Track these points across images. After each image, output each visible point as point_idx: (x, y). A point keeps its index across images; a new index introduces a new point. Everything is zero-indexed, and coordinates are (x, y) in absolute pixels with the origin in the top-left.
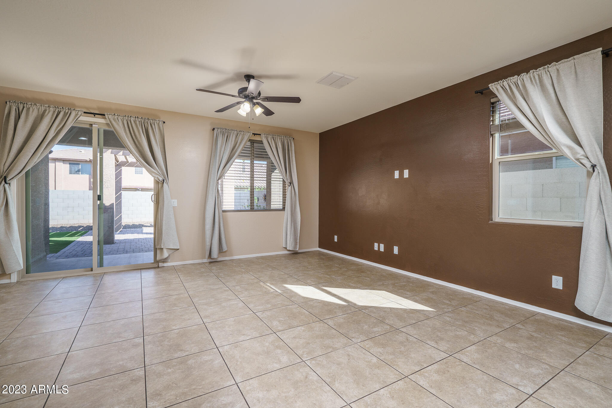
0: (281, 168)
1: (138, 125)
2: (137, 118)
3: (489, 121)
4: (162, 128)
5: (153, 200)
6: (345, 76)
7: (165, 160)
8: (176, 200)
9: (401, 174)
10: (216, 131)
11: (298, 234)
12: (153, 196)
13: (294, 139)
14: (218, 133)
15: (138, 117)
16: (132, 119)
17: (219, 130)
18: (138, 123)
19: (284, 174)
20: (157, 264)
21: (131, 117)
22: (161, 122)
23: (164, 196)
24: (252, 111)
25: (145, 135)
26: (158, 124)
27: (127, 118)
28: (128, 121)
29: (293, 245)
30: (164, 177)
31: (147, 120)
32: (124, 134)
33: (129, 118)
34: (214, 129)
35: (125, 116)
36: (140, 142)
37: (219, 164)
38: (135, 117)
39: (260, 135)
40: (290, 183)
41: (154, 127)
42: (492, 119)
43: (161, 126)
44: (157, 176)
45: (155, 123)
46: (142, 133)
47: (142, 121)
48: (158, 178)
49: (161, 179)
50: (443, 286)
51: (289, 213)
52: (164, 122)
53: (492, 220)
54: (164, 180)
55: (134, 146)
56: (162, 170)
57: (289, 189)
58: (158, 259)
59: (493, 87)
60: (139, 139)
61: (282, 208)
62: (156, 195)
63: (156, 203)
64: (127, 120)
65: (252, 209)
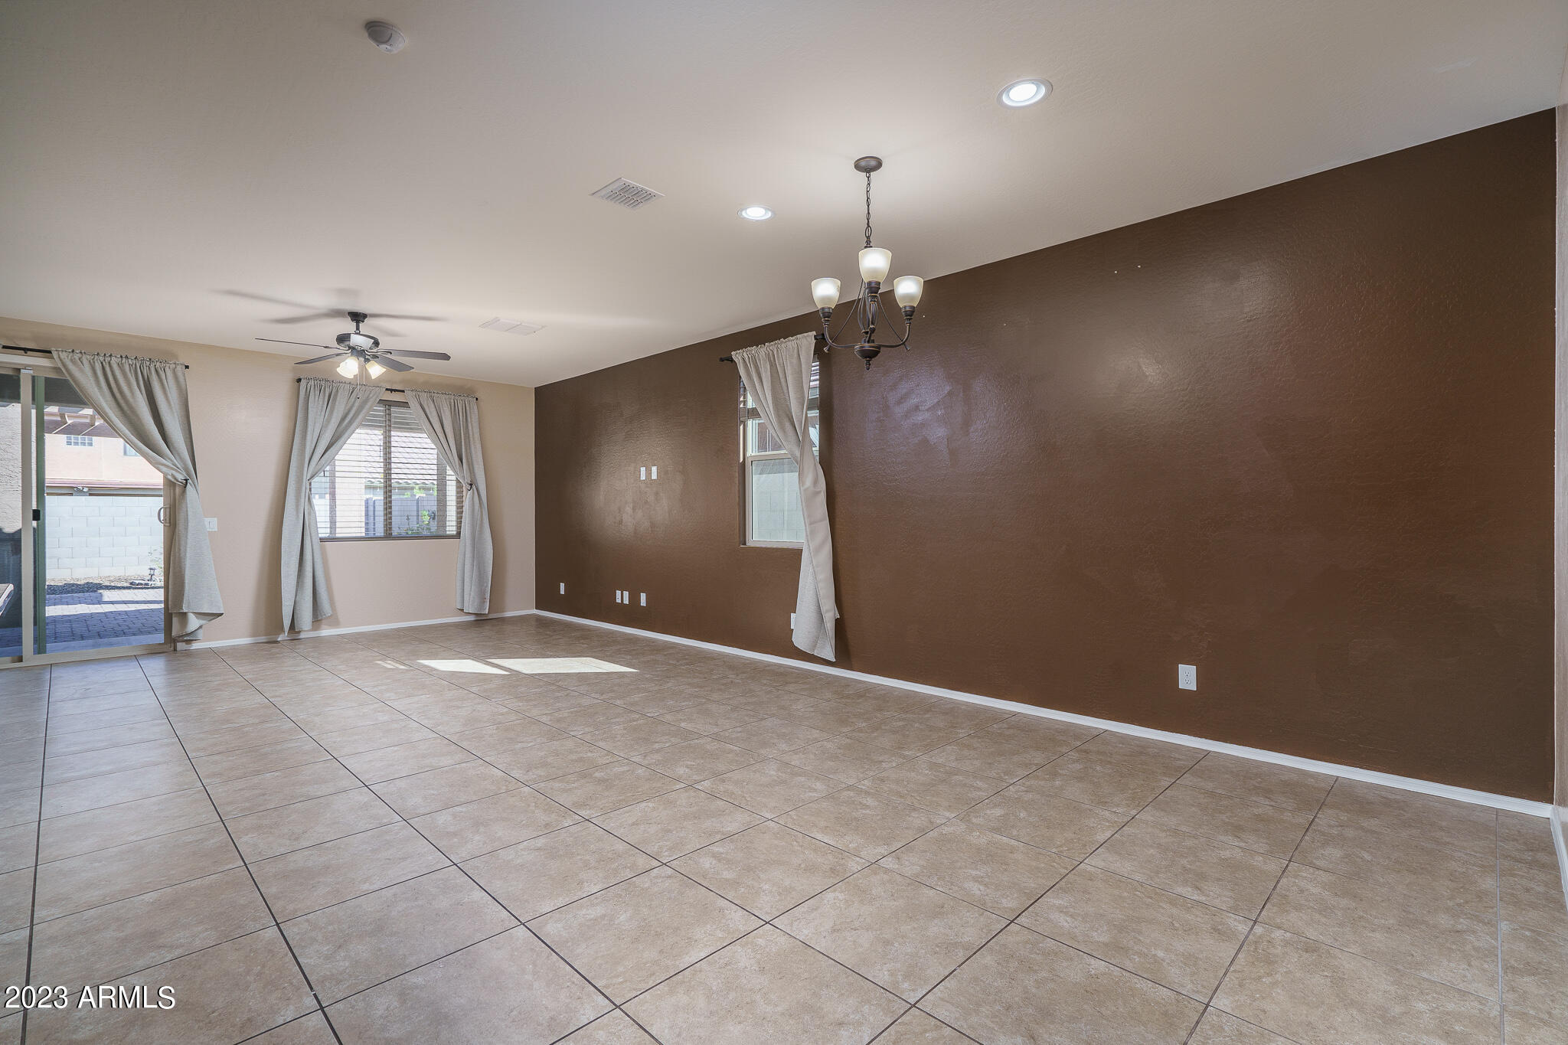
0: (450, 455)
1: (128, 372)
2: (124, 359)
3: (737, 402)
4: (181, 379)
5: (162, 518)
6: (523, 324)
7: (188, 440)
8: (216, 519)
9: (649, 473)
10: (303, 383)
11: (487, 583)
12: (162, 510)
13: (477, 399)
14: (309, 388)
15: (127, 357)
16: (114, 361)
17: (312, 383)
18: (127, 367)
19: (458, 466)
20: (172, 645)
21: (111, 356)
22: (179, 368)
23: (187, 511)
24: (363, 371)
25: (144, 392)
26: (174, 371)
27: (102, 359)
28: (104, 363)
29: (476, 604)
30: (187, 474)
31: (148, 363)
32: (96, 389)
33: (107, 359)
34: (299, 380)
35: (98, 354)
36: (134, 405)
37: (313, 447)
38: (121, 357)
39: (403, 391)
40: (471, 485)
41: (163, 377)
42: (742, 399)
43: (180, 374)
44: (171, 472)
45: (167, 369)
46: (136, 387)
47: (136, 365)
48: (173, 475)
49: (180, 477)
50: (674, 643)
51: (468, 542)
52: (187, 367)
53: (745, 544)
54: (186, 480)
55: (119, 413)
56: (182, 460)
57: (468, 496)
58: (174, 633)
59: (736, 356)
60: (131, 400)
61: (455, 533)
62: (168, 510)
63: (168, 525)
64: (102, 363)
65: (388, 536)
